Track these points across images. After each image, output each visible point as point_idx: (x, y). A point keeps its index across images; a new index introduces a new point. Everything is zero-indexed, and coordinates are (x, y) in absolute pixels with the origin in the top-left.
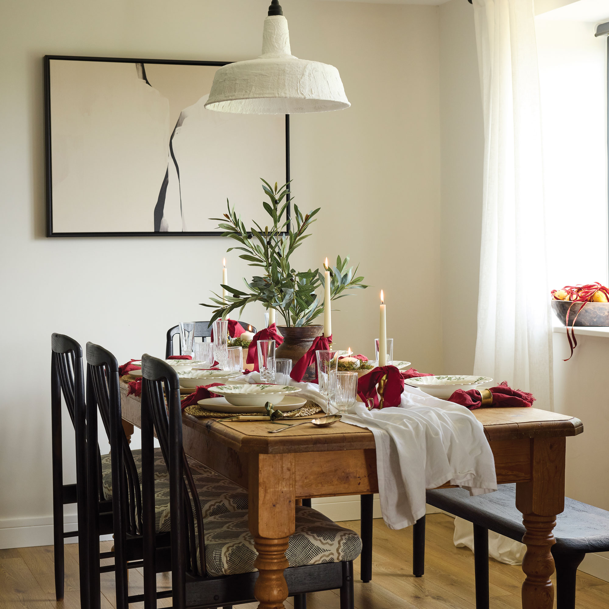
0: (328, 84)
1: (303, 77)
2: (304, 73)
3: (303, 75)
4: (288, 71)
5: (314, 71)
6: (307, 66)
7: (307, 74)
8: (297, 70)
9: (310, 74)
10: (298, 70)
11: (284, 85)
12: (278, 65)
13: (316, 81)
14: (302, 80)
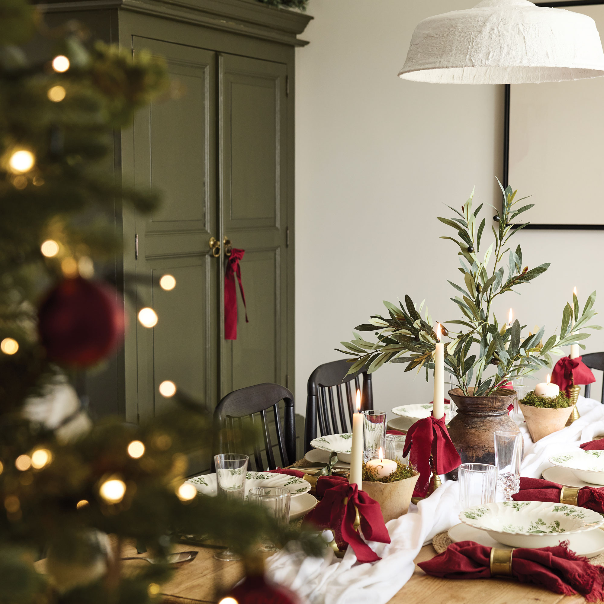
0: (525, 42)
1: (479, 35)
2: (483, 29)
3: (481, 31)
4: (460, 28)
5: (501, 23)
6: (491, 17)
7: (487, 29)
8: (473, 26)
9: (492, 29)
10: (475, 25)
11: (451, 50)
12: (450, 20)
13: (500, 40)
14: (478, 40)
